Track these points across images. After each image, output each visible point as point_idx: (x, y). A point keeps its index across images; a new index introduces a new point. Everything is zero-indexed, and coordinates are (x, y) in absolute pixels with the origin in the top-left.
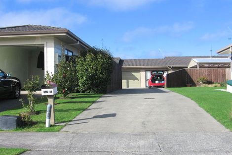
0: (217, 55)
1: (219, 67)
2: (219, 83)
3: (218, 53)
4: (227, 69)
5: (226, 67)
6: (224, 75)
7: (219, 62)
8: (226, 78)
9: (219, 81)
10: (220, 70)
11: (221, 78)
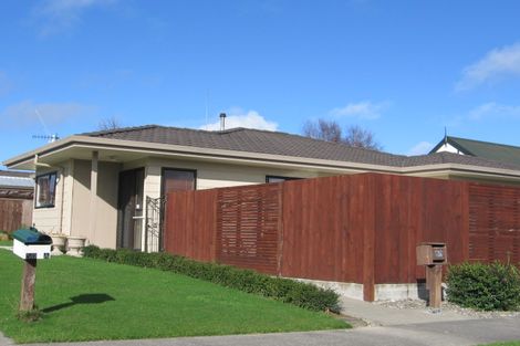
0: (5, 169)
1: (8, 196)
2: (5, 233)
3: (8, 165)
4: (26, 203)
5: (24, 197)
6: (18, 215)
7: (9, 184)
8: (23, 222)
9: (5, 228)
10: (10, 202)
11: (11, 222)
